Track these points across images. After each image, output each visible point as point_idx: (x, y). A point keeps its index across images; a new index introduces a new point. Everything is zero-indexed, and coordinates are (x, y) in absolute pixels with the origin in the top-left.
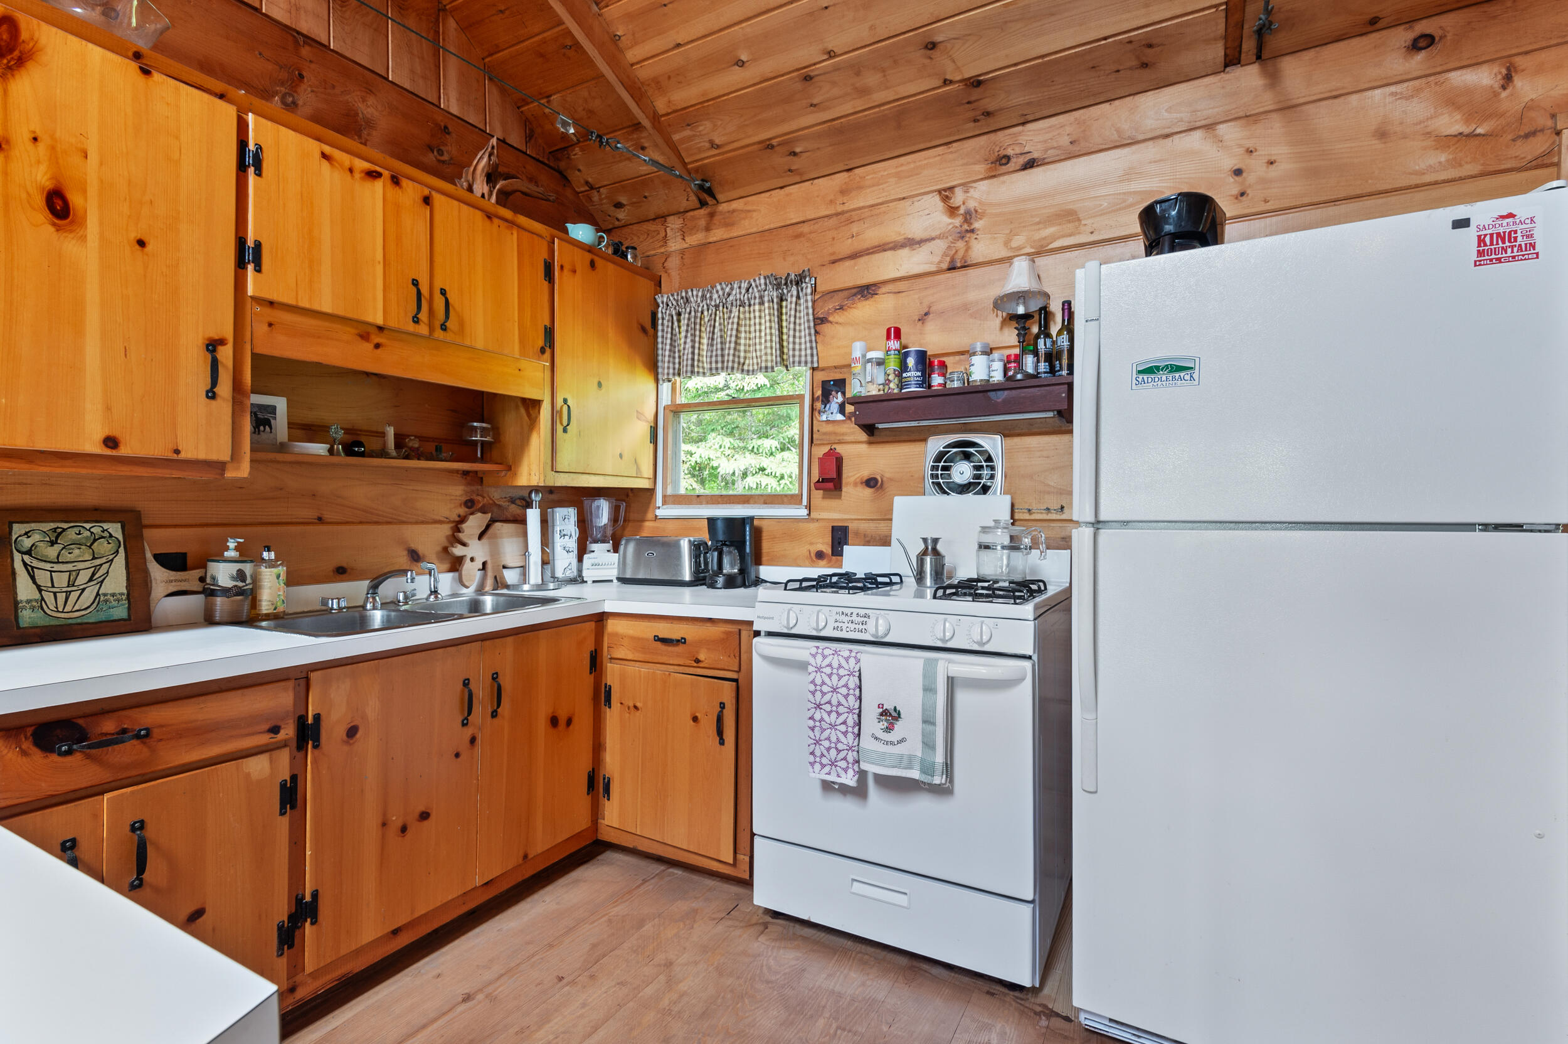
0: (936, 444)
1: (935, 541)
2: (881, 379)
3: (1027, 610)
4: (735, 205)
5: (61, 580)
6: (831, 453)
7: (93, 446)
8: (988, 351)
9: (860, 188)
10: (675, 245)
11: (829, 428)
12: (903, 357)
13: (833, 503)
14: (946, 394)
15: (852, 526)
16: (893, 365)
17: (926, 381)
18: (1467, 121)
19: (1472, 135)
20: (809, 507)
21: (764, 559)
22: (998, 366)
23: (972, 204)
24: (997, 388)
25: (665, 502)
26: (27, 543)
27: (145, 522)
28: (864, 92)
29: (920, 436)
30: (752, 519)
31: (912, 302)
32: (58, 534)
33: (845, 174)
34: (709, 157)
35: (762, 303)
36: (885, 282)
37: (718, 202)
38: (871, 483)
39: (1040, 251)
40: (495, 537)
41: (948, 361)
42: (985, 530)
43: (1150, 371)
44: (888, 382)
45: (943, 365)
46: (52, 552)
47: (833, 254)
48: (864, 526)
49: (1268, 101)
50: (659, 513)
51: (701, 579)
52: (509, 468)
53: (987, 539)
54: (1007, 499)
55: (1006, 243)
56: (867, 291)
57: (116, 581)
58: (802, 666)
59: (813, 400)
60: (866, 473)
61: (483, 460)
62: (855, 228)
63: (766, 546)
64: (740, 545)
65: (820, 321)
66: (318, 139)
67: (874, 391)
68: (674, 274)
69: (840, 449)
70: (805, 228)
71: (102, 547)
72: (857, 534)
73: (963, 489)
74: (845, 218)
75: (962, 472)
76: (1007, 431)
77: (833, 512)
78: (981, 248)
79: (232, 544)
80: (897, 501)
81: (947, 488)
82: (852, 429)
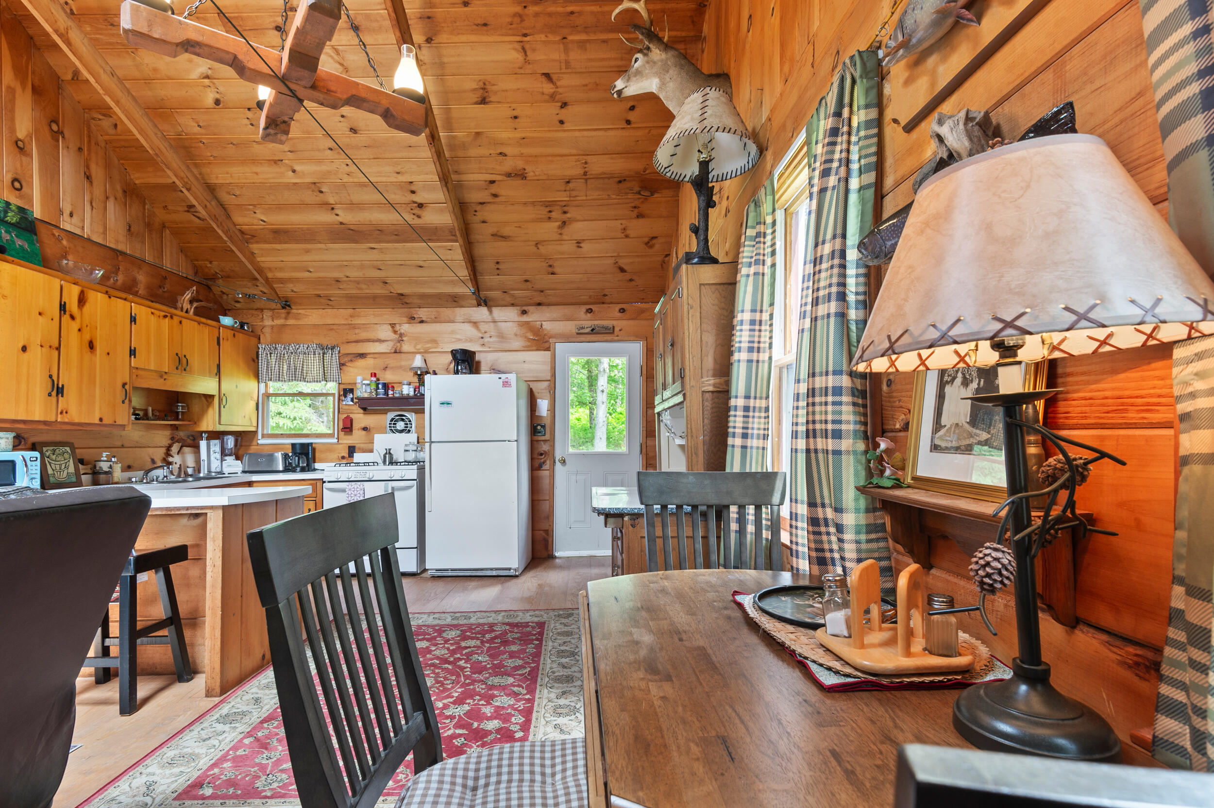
0: (391, 415)
1: (389, 449)
2: (369, 391)
3: (415, 467)
4: (300, 311)
5: (58, 467)
6: (348, 417)
7: (97, 421)
8: (409, 384)
9: (358, 316)
10: (268, 322)
11: (347, 407)
12: (377, 385)
13: (349, 437)
14: (394, 398)
15: (357, 446)
16: (373, 386)
17: (386, 393)
18: (534, 335)
19: (534, 340)
20: (338, 438)
21: (317, 460)
22: (412, 390)
23: (402, 331)
24: (411, 398)
25: (263, 436)
26: (47, 454)
27: (76, 446)
28: (360, 289)
29: (385, 412)
30: (312, 444)
31: (381, 362)
32: (54, 451)
33: (352, 310)
34: (290, 294)
35: (314, 354)
36: (370, 354)
37: (292, 309)
38: (365, 429)
39: (426, 352)
40: (183, 454)
41: (395, 385)
42: (406, 445)
43: (443, 403)
44: (371, 392)
45: (393, 387)
46: (54, 457)
47: (347, 339)
48: (362, 446)
49: (489, 318)
50: (259, 442)
51: (288, 469)
52: (195, 423)
53: (407, 448)
54: (416, 435)
55: (415, 347)
56: (362, 356)
57: (72, 469)
58: (344, 491)
59: (339, 396)
60: (363, 425)
61: (182, 420)
62: (357, 331)
63: (317, 455)
64: (307, 455)
65: (342, 365)
66: (149, 307)
67: (366, 395)
68: (268, 335)
69: (351, 416)
70: (335, 327)
71: (66, 456)
72: (359, 449)
73: (401, 431)
74: (353, 327)
75: (400, 425)
76: (412, 412)
77: (349, 440)
78: (406, 347)
79: (104, 454)
80: (376, 435)
81: (394, 431)
82: (357, 409)
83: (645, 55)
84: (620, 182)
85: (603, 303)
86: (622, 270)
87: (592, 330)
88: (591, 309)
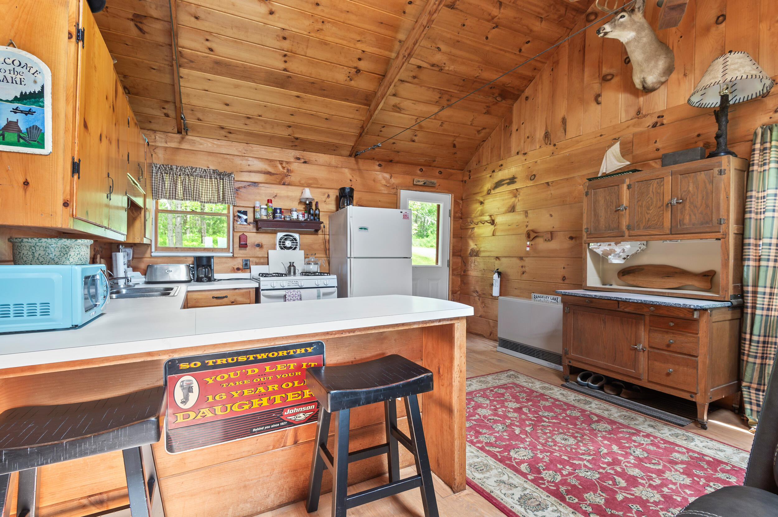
0: (280, 235)
1: (293, 263)
2: (266, 214)
4: (195, 138)
6: (242, 235)
8: (297, 211)
10: (161, 144)
12: (274, 210)
13: (244, 252)
14: (284, 221)
15: (252, 259)
16: (271, 211)
18: (386, 182)
19: (386, 186)
20: (233, 253)
21: (215, 271)
22: (301, 216)
24: (300, 222)
25: (157, 249)
29: (275, 232)
30: (213, 257)
31: (271, 191)
33: (246, 144)
36: (261, 183)
37: (187, 134)
38: (258, 245)
43: (361, 228)
44: (269, 216)
45: (282, 212)
47: (241, 169)
48: (255, 259)
49: (356, 167)
50: (153, 254)
55: (299, 182)
56: (255, 184)
60: (256, 243)
62: (250, 163)
64: (210, 266)
65: (236, 190)
67: (264, 218)
68: (160, 156)
69: (246, 234)
70: (229, 157)
72: (253, 262)
73: (290, 248)
74: (246, 159)
75: (288, 243)
76: (300, 233)
77: (244, 255)
80: (269, 251)
81: (284, 247)
82: (251, 227)
83: (630, 16)
84: (491, 88)
85: (430, 166)
86: (454, 146)
87: (424, 183)
88: (421, 169)
